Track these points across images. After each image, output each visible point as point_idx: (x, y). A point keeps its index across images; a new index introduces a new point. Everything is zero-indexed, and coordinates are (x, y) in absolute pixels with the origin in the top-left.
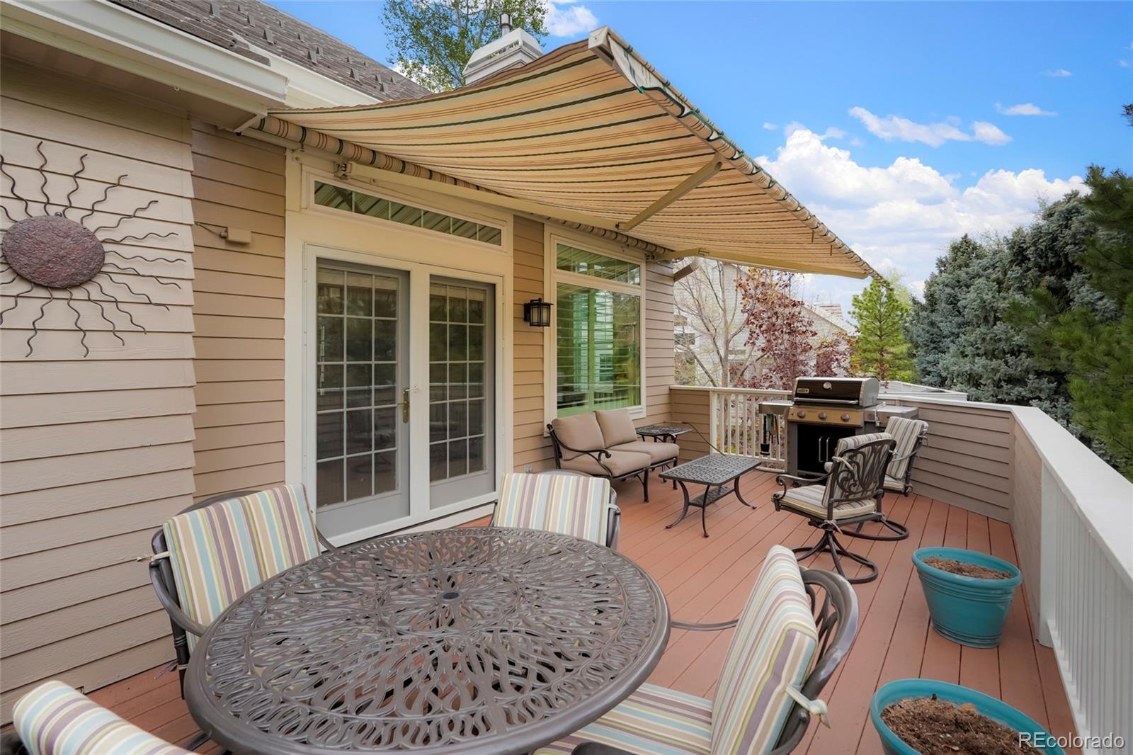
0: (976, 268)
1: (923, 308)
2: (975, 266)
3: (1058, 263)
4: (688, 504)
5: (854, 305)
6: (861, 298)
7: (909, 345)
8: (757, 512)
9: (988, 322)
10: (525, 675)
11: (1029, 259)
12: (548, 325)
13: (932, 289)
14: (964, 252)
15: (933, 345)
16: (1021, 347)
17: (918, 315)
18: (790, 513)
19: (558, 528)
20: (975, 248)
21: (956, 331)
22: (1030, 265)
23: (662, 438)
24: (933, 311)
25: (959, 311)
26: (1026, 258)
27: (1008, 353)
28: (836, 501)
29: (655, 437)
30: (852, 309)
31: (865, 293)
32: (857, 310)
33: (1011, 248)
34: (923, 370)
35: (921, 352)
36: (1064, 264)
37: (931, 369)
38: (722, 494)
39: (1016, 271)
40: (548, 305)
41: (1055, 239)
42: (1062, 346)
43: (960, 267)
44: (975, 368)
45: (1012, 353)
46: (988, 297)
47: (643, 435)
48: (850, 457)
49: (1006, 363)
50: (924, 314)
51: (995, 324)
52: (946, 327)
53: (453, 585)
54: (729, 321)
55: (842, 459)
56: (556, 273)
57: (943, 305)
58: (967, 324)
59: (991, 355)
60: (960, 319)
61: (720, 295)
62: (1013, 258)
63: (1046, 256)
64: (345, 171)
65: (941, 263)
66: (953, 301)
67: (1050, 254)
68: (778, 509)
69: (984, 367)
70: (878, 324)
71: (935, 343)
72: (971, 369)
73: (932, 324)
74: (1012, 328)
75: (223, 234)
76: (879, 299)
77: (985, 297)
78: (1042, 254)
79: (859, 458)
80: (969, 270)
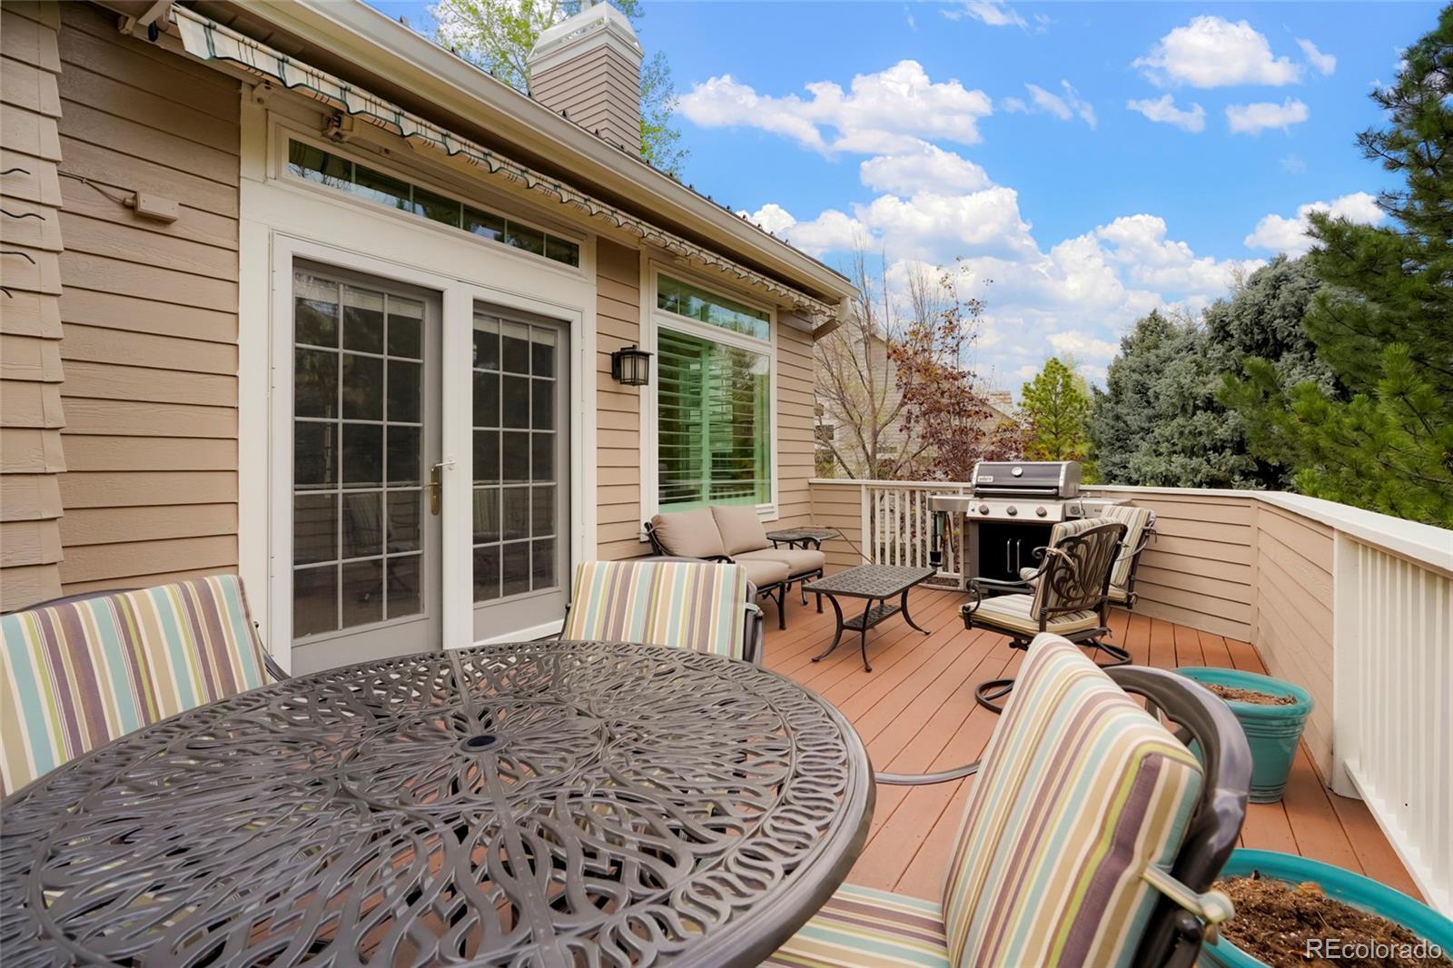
0: (1168, 350)
1: (1107, 400)
2: (1166, 347)
3: (1266, 341)
4: (841, 627)
5: (1024, 395)
6: (1033, 387)
7: (1090, 444)
8: (932, 639)
9: (1186, 411)
10: (616, 877)
11: (1232, 336)
12: (646, 382)
13: (1117, 375)
14: (1152, 332)
15: (1118, 444)
16: (1225, 441)
17: (1100, 407)
18: (983, 631)
19: (667, 640)
20: (1165, 326)
21: (1146, 425)
22: (1234, 343)
23: (801, 543)
24: (1117, 403)
25: (1148, 402)
26: (1229, 335)
27: (1210, 450)
28: (1051, 610)
29: (792, 543)
30: (1023, 400)
31: (1038, 381)
32: (1028, 401)
33: (1211, 322)
34: (1107, 475)
35: (1104, 452)
36: (1272, 341)
37: (1118, 472)
38: (885, 614)
39: (1218, 350)
40: (646, 356)
41: (1261, 312)
42: (1302, 420)
43: (1148, 349)
44: (1171, 469)
45: (1215, 449)
46: (1186, 381)
47: (776, 541)
48: (1070, 549)
49: (1208, 461)
50: (1108, 406)
51: (1194, 414)
52: (1134, 421)
53: (488, 724)
54: (877, 406)
55: (1059, 551)
56: (656, 313)
57: (1130, 394)
58: (1159, 416)
59: (1191, 452)
60: (1149, 412)
61: (865, 373)
62: (1214, 335)
63: (1252, 333)
64: (338, 127)
65: (1127, 344)
66: (1142, 390)
67: (1256, 330)
68: (969, 626)
69: (1183, 467)
70: (1053, 418)
71: (1122, 441)
72: (1167, 470)
73: (1117, 418)
74: (1214, 419)
75: (129, 201)
76: (1054, 388)
77: (1183, 381)
78: (1247, 331)
79: (1081, 550)
80: (1160, 352)
